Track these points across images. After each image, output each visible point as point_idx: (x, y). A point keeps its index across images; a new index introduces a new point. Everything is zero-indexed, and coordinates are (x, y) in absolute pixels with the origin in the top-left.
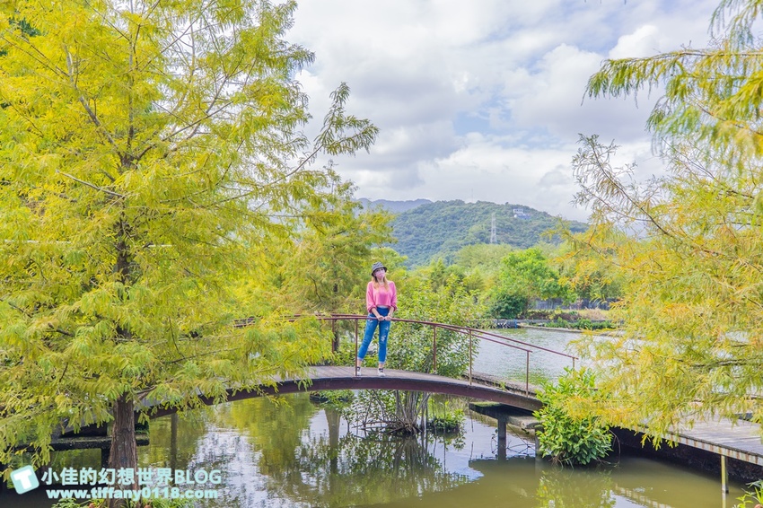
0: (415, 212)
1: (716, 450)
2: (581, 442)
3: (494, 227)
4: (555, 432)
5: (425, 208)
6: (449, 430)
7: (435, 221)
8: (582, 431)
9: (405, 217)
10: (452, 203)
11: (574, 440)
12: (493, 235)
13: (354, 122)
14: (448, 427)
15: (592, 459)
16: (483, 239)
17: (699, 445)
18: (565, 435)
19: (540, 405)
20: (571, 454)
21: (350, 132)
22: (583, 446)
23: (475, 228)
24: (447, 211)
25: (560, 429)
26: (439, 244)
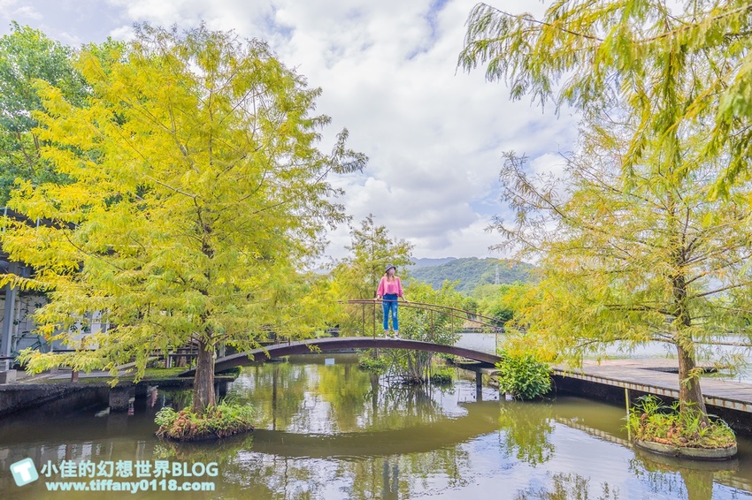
0: (446, 265)
1: (621, 385)
2: (527, 382)
3: (497, 274)
4: (510, 377)
5: (452, 263)
6: (445, 382)
7: (459, 271)
8: (529, 376)
9: (440, 268)
10: (470, 259)
11: (523, 381)
12: (497, 279)
13: (352, 154)
14: (444, 380)
15: (536, 395)
16: (490, 281)
17: (610, 383)
18: (516, 378)
19: (499, 359)
20: (521, 391)
21: (350, 160)
22: (529, 386)
23: (485, 275)
24: (467, 264)
25: (514, 374)
26: (462, 285)
